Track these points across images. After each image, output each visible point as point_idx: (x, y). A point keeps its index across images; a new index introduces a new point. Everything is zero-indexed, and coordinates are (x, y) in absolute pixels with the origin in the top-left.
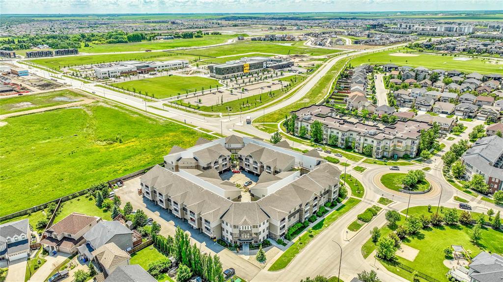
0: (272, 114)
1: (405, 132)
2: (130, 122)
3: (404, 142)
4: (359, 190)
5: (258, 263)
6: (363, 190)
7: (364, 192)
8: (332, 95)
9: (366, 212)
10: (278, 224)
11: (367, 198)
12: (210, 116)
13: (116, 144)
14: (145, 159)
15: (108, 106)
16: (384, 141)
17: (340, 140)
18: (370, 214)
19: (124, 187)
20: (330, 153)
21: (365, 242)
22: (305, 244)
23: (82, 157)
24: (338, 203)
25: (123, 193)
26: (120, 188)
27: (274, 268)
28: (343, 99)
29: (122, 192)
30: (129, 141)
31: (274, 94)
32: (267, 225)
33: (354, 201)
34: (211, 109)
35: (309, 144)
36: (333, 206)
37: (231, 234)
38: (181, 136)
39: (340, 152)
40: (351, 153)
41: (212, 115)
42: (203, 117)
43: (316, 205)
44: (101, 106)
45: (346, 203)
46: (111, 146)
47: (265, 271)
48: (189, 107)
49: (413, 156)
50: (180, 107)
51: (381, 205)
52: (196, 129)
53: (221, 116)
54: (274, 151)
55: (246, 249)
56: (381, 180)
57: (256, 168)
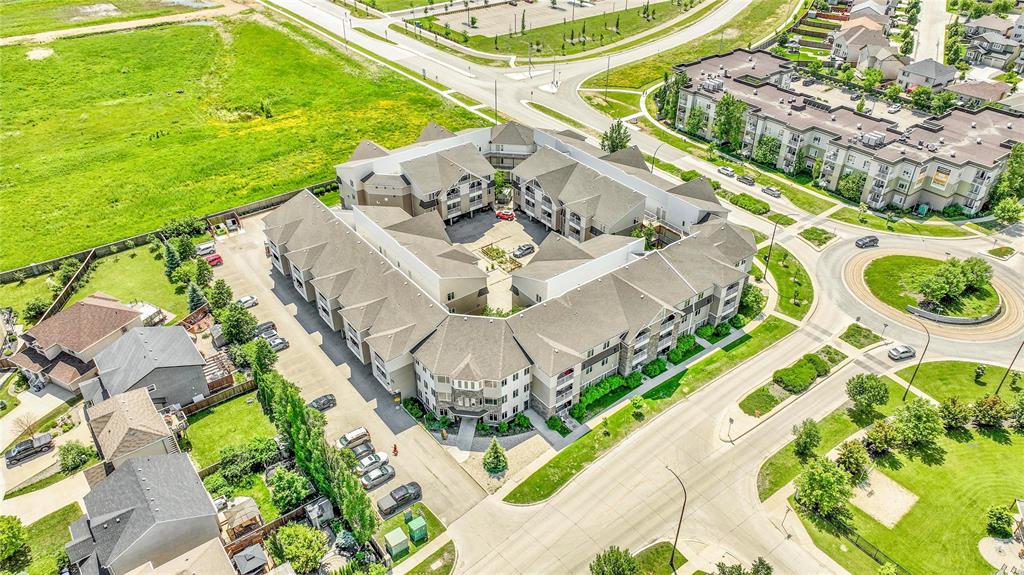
0: (636, 67)
1: (965, 143)
2: (302, 67)
3: (955, 172)
4: (798, 296)
5: (482, 476)
6: (810, 299)
7: (811, 302)
8: (800, 23)
9: (799, 365)
10: (552, 383)
11: (814, 321)
12: (487, 62)
13: (259, 119)
14: (307, 164)
15: (270, 24)
16: (899, 166)
17: (783, 152)
18: (808, 370)
19: (241, 231)
20: (751, 183)
21: (774, 450)
22: (616, 436)
23: (176, 147)
24: (732, 330)
25: (234, 248)
26: (232, 234)
27: (518, 497)
28: (824, 36)
29: (233, 245)
30: (287, 115)
31: (654, 13)
33: (777, 327)
34: (495, 44)
35: (704, 154)
36: (717, 335)
37: (434, 392)
38: (405, 111)
39: (777, 184)
40: (807, 190)
41: (492, 61)
43: (669, 334)
44: (255, 22)
45: (757, 331)
46: (246, 125)
47: (496, 500)
48: (447, 35)
49: (973, 211)
50: (426, 34)
51: (846, 348)
52: (445, 93)
53: (512, 63)
54: (597, 175)
55: (467, 432)
56: (867, 273)
57: (549, 215)
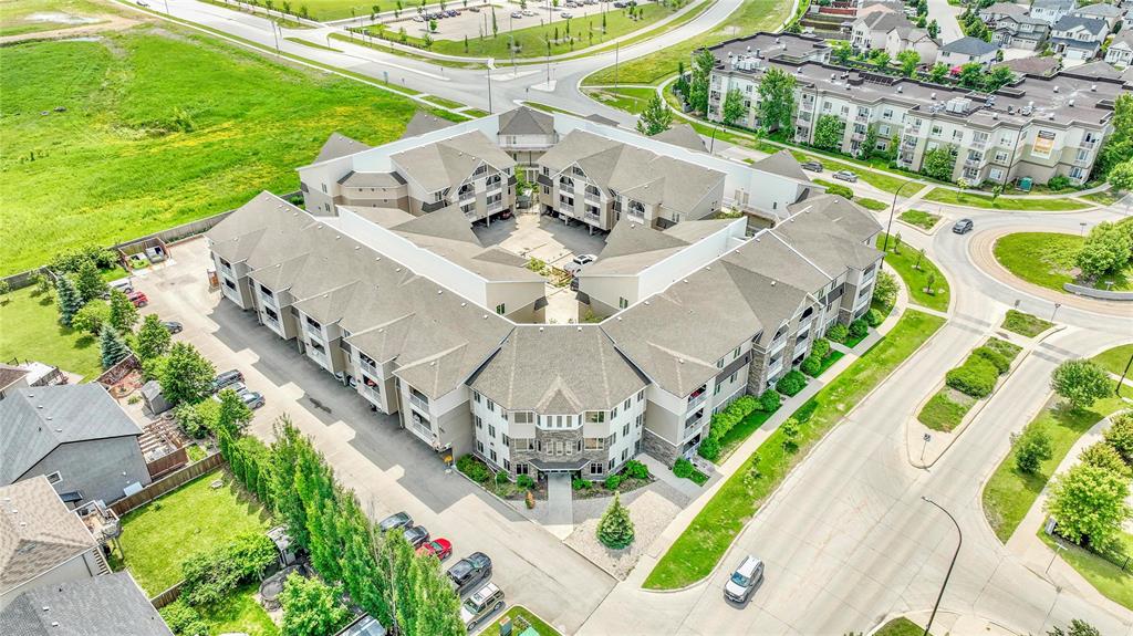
0: (640, 64)
1: (1057, 106)
2: (223, 77)
3: (1060, 134)
4: (931, 287)
6: (946, 286)
7: (948, 291)
8: (806, 16)
9: (970, 362)
10: (679, 408)
11: (962, 311)
12: (460, 65)
13: (174, 135)
14: (251, 179)
16: (997, 131)
17: (849, 133)
18: (987, 369)
19: (169, 262)
20: (819, 169)
21: (988, 472)
22: (772, 476)
23: (62, 169)
24: (870, 329)
25: (162, 284)
26: (156, 267)
27: (662, 579)
28: (838, 28)
29: (160, 280)
30: (215, 128)
31: (641, 12)
32: (638, 408)
33: (921, 322)
34: (466, 47)
35: (753, 144)
36: (855, 336)
37: (507, 441)
38: (370, 117)
39: (851, 169)
41: (467, 64)
42: (437, 67)
43: (803, 337)
45: (897, 331)
46: (158, 141)
47: (631, 587)
48: (403, 41)
49: (1082, 183)
50: (376, 41)
51: (1015, 339)
52: (416, 97)
53: (490, 65)
54: (654, 155)
55: (560, 491)
56: (997, 254)
57: (595, 210)
